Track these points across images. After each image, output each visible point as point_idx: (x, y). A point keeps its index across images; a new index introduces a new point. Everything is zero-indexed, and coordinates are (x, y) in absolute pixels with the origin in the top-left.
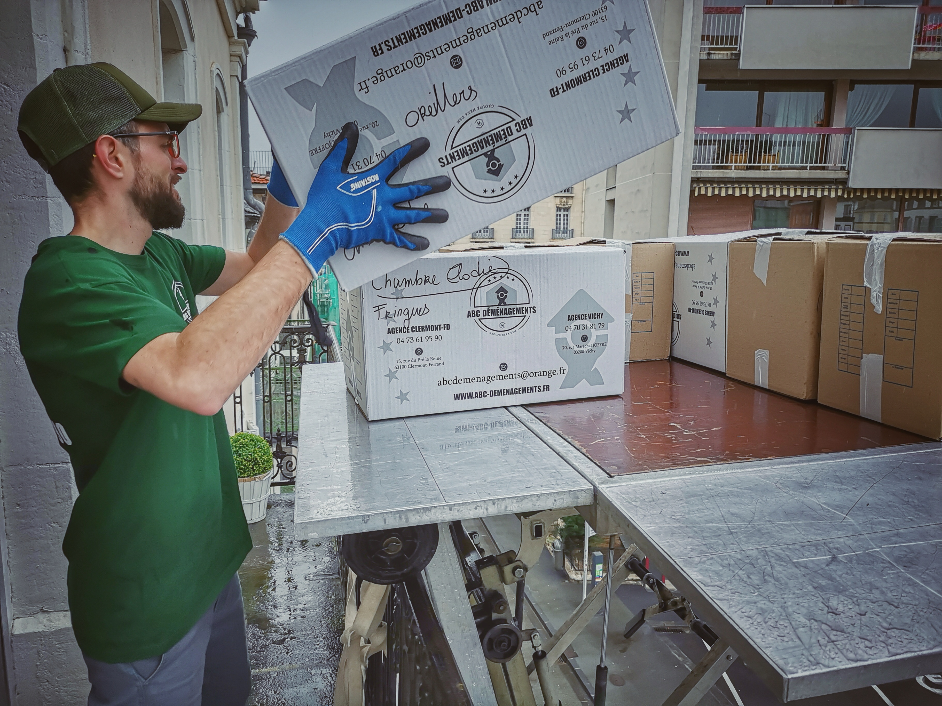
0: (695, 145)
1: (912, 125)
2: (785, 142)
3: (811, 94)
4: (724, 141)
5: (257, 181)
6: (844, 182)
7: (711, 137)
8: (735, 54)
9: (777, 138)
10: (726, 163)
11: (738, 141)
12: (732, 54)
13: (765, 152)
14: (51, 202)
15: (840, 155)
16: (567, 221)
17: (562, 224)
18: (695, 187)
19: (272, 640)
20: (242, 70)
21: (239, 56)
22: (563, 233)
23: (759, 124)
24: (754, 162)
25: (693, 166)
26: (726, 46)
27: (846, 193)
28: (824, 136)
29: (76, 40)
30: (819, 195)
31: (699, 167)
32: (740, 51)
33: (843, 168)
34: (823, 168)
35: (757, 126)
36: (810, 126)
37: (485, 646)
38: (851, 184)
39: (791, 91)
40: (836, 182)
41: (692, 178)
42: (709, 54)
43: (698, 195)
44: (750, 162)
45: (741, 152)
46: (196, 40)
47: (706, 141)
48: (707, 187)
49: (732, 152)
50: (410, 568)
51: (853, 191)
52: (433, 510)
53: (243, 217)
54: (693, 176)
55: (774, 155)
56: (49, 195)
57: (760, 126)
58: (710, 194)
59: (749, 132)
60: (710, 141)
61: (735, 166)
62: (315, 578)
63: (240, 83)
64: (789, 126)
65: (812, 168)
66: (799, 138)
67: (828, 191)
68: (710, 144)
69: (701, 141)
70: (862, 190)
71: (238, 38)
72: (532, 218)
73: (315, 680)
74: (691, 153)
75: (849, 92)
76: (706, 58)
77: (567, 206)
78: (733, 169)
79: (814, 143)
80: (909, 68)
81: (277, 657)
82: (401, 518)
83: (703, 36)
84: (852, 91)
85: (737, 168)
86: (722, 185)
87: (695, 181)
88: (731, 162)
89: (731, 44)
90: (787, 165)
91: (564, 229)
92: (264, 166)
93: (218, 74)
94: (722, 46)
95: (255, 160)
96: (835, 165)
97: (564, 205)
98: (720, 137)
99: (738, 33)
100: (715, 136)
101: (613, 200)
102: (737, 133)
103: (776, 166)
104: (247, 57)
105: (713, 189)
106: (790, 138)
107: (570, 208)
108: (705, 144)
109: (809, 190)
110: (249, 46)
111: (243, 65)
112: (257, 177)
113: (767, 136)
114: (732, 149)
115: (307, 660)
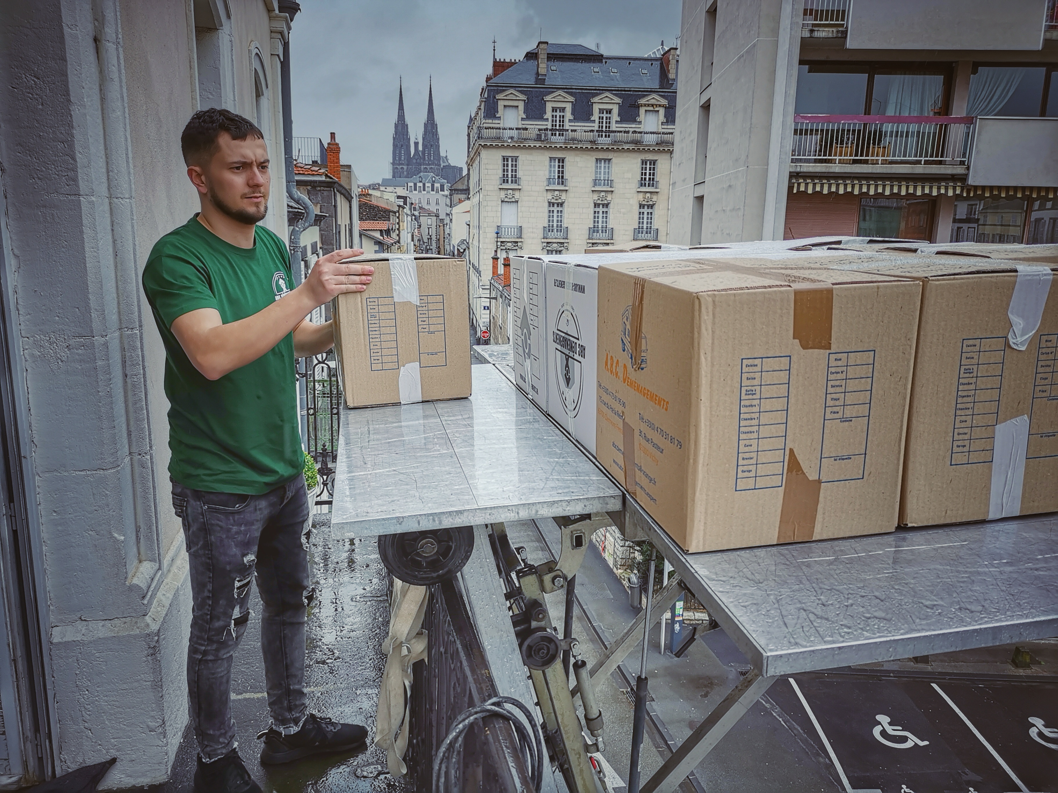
0: (794, 134)
1: (1043, 114)
2: (897, 132)
3: (927, 77)
4: (827, 130)
5: (301, 172)
6: (963, 178)
7: (812, 125)
8: (842, 31)
9: (888, 127)
10: (829, 156)
11: (843, 130)
12: (838, 32)
13: (874, 144)
14: (84, 200)
15: (959, 146)
16: (651, 219)
17: (645, 223)
18: (794, 183)
19: (317, 661)
20: (284, 48)
21: (281, 33)
22: (647, 233)
23: (867, 111)
24: (862, 155)
25: (792, 159)
26: (831, 22)
27: (965, 191)
28: (941, 126)
29: (106, 29)
30: (935, 193)
31: (800, 161)
32: (847, 27)
33: (962, 163)
34: (940, 163)
35: (865, 114)
36: (926, 115)
37: (524, 653)
38: (971, 181)
39: (905, 74)
40: (953, 178)
41: (790, 172)
42: (812, 31)
43: (797, 191)
44: (856, 155)
45: (847, 143)
46: (232, 17)
47: (806, 130)
48: (808, 183)
49: (837, 143)
50: (446, 570)
51: (973, 189)
52: (465, 514)
53: (286, 213)
54: (792, 170)
55: (884, 148)
56: (81, 193)
57: (869, 114)
58: (810, 191)
59: (856, 121)
60: (812, 130)
61: (840, 160)
62: (362, 600)
63: (281, 62)
64: (902, 115)
65: (927, 162)
66: (913, 127)
67: (945, 189)
68: (811, 134)
69: (801, 130)
70: (984, 188)
71: (280, 12)
72: (611, 216)
73: (360, 700)
74: (790, 144)
75: (972, 75)
76: (809, 36)
77: (651, 203)
78: (837, 162)
79: (929, 133)
80: (1040, 48)
81: (321, 677)
82: (434, 520)
83: (805, 10)
84: (975, 74)
85: (842, 161)
86: (825, 181)
87: (794, 175)
88: (835, 155)
89: (837, 20)
90: (899, 158)
91: (647, 228)
92: (310, 155)
93: (257, 54)
94: (828, 22)
95: (300, 148)
96: (953, 159)
97: (647, 202)
98: (823, 125)
99: (846, 8)
100: (818, 125)
101: (702, 197)
102: (842, 122)
103: (886, 160)
104: (289, 33)
105: (814, 185)
106: (903, 127)
107: (654, 205)
108: (806, 134)
109: (923, 188)
110: (292, 20)
111: (284, 43)
112: (301, 168)
113: (876, 125)
114: (837, 140)
115: (353, 680)
